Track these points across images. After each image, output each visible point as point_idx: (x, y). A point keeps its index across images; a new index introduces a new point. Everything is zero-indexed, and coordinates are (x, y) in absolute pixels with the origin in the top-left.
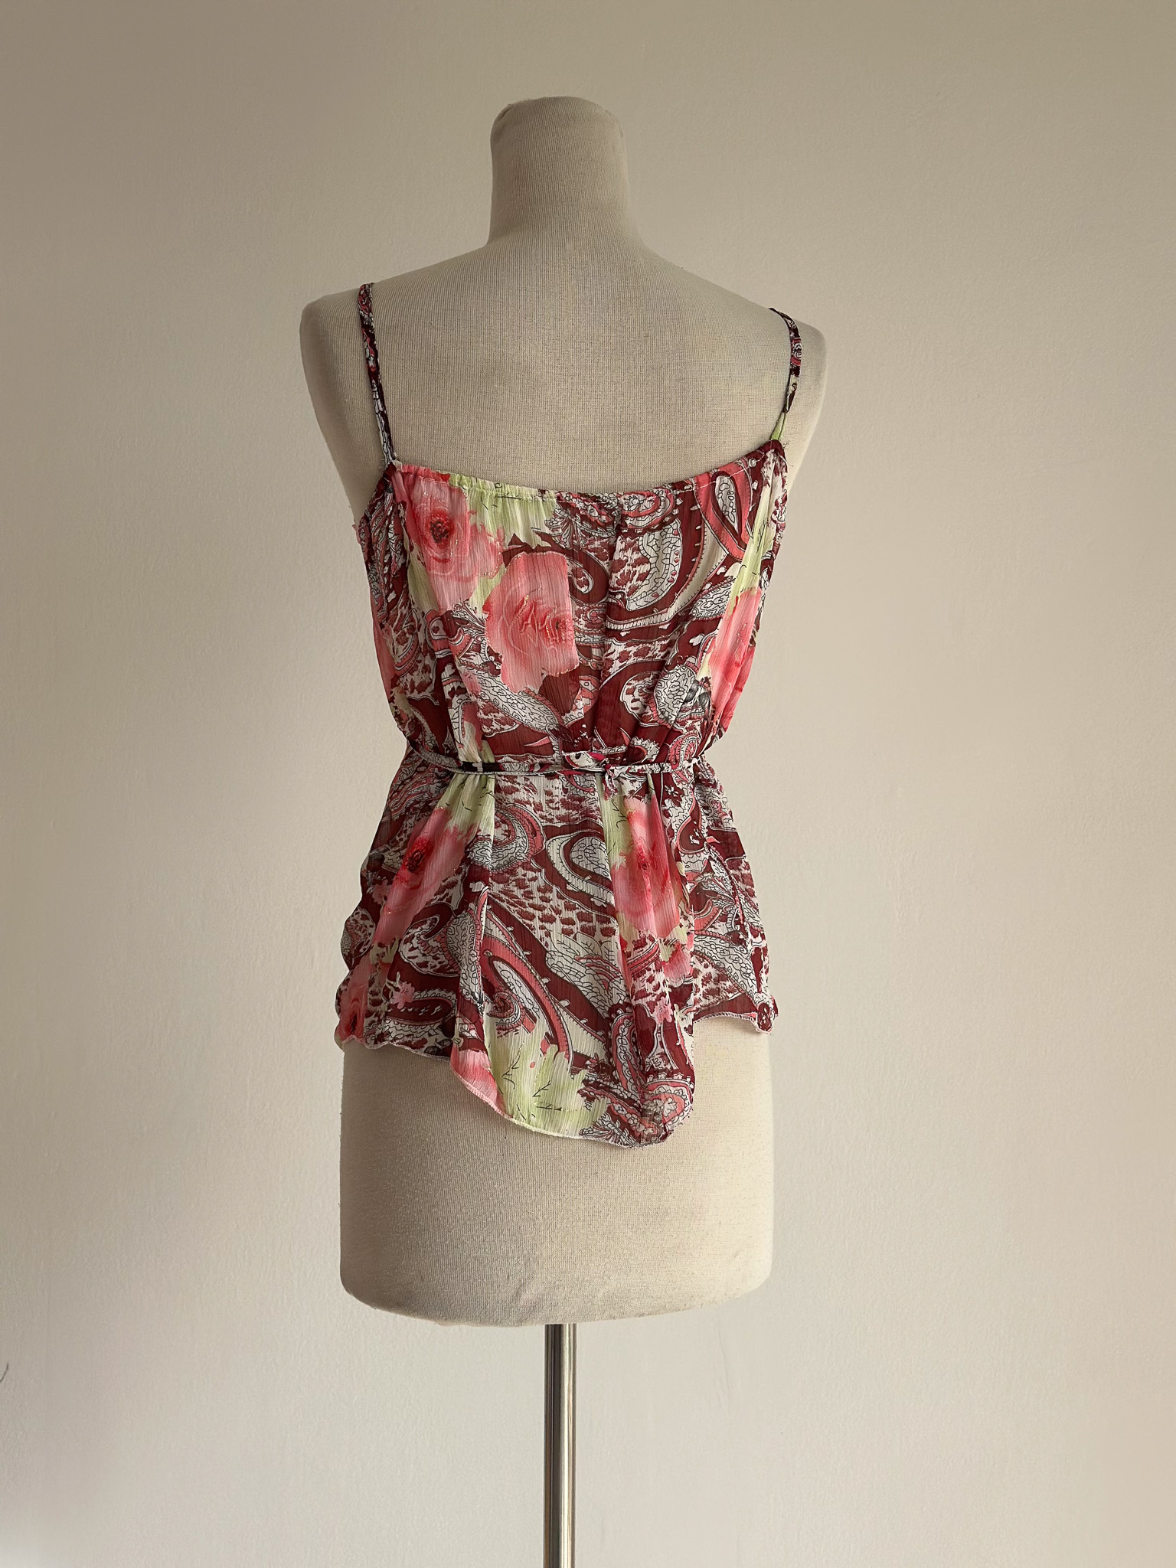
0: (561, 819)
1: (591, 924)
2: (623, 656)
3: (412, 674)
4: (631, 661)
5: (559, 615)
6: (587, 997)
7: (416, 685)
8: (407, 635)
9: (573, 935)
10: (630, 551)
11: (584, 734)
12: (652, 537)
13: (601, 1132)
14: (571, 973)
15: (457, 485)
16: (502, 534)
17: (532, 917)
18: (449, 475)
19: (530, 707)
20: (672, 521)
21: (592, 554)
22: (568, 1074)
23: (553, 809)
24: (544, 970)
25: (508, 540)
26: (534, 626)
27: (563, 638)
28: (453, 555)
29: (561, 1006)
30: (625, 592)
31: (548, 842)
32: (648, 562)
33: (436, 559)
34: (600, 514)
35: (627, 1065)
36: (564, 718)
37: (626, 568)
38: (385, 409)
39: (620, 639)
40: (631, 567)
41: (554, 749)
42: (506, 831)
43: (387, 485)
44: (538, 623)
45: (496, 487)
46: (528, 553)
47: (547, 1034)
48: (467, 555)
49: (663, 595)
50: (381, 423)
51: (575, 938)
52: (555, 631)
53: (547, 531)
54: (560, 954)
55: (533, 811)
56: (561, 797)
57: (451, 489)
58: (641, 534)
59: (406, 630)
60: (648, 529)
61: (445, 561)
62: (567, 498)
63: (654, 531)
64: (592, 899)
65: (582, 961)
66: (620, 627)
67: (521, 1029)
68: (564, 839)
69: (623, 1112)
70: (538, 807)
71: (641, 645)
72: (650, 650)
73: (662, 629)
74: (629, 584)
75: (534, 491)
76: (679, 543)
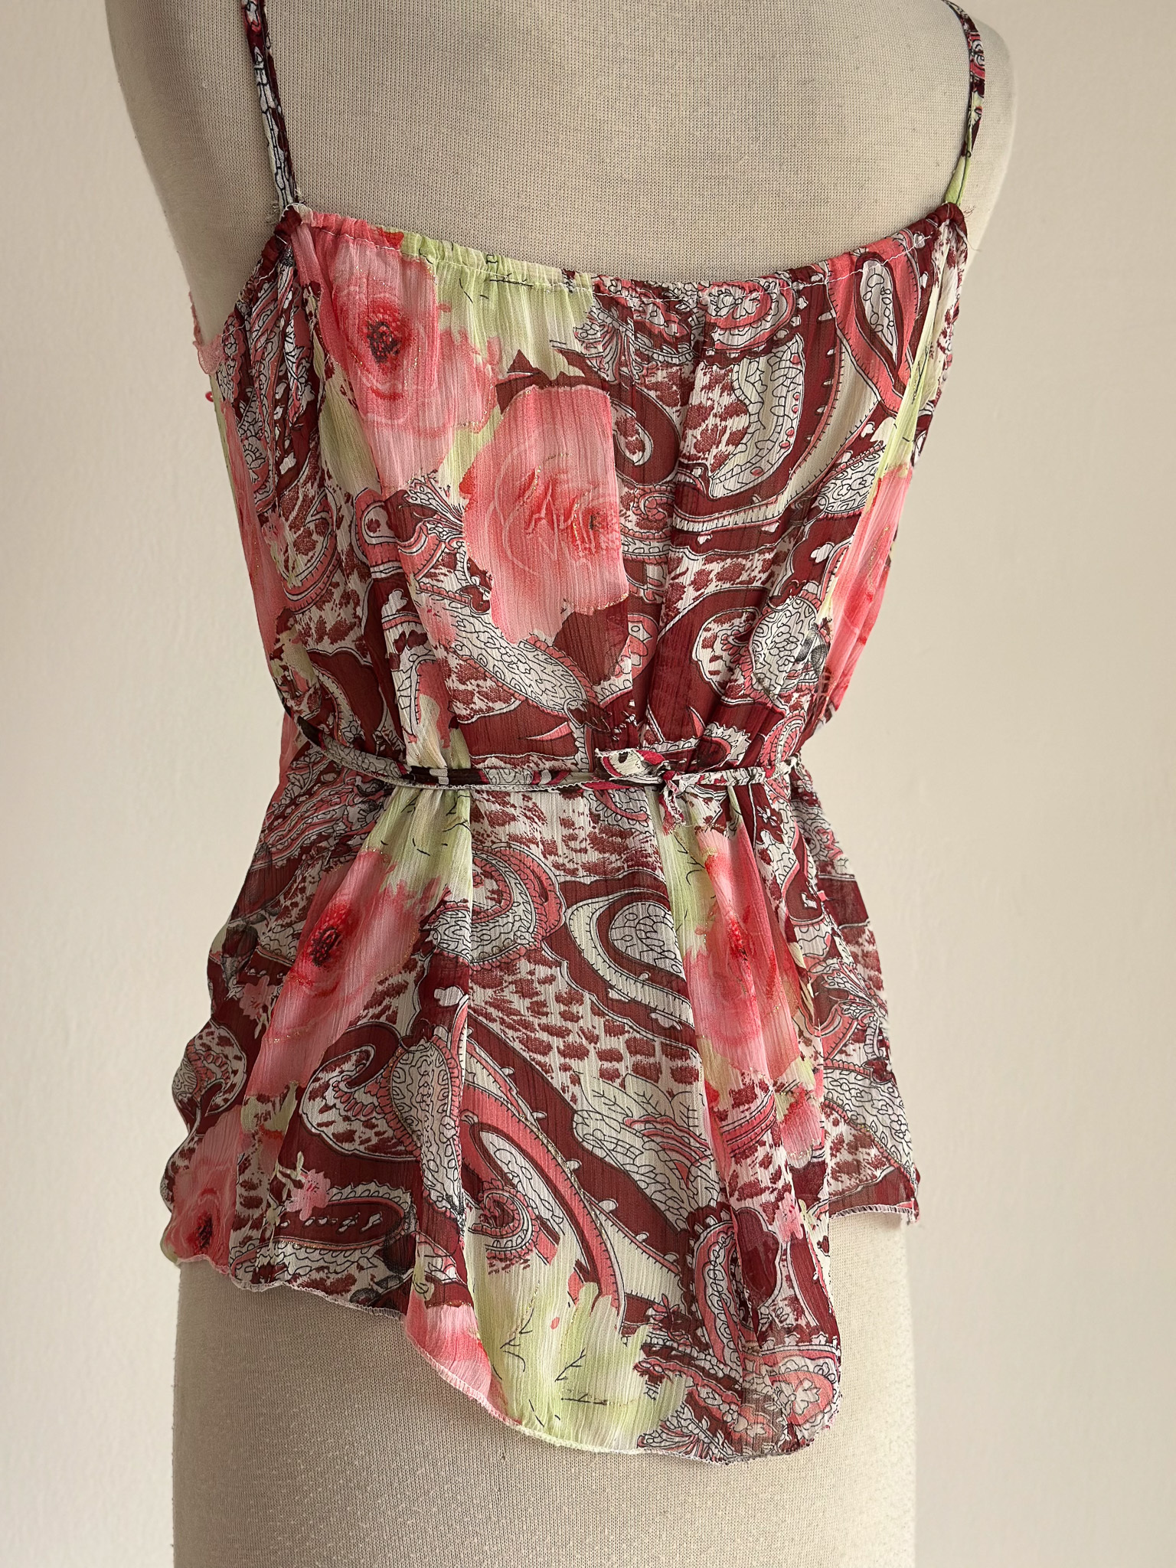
0: (590, 869)
1: (652, 1060)
2: (700, 581)
3: (320, 608)
4: (711, 589)
5: (595, 503)
6: (647, 1191)
7: (328, 627)
8: (315, 537)
9: (618, 1081)
10: (717, 390)
11: (632, 718)
12: (754, 365)
13: (677, 1439)
14: (619, 1149)
15: (416, 254)
16: (496, 348)
17: (546, 1049)
18: (400, 236)
19: (538, 669)
20: (789, 338)
21: (653, 394)
22: (617, 1335)
23: (576, 851)
24: (570, 1146)
25: (507, 363)
26: (551, 523)
27: (603, 546)
28: (408, 386)
29: (602, 1211)
30: (708, 464)
31: (570, 911)
32: (746, 412)
33: (378, 393)
34: (668, 321)
35: (723, 1317)
36: (598, 689)
37: (711, 421)
38: (279, 104)
39: (697, 549)
40: (718, 419)
41: (577, 743)
42: (493, 892)
43: (282, 251)
44: (558, 516)
45: (487, 262)
46: (541, 388)
47: (578, 1264)
48: (435, 385)
49: (772, 471)
50: (272, 130)
51: (623, 1085)
52: (587, 532)
53: (578, 347)
54: (599, 1117)
55: (541, 857)
56: (589, 829)
57: (405, 263)
58: (737, 361)
59: (312, 526)
60: (748, 352)
61: (393, 397)
62: (612, 288)
63: (757, 355)
64: (653, 1015)
65: (637, 1126)
66: (697, 527)
67: (533, 1257)
68: (597, 906)
69: (715, 1402)
70: (550, 849)
71: (729, 561)
72: (743, 569)
73: (766, 532)
74: (714, 451)
75: (556, 273)
76: (800, 379)
